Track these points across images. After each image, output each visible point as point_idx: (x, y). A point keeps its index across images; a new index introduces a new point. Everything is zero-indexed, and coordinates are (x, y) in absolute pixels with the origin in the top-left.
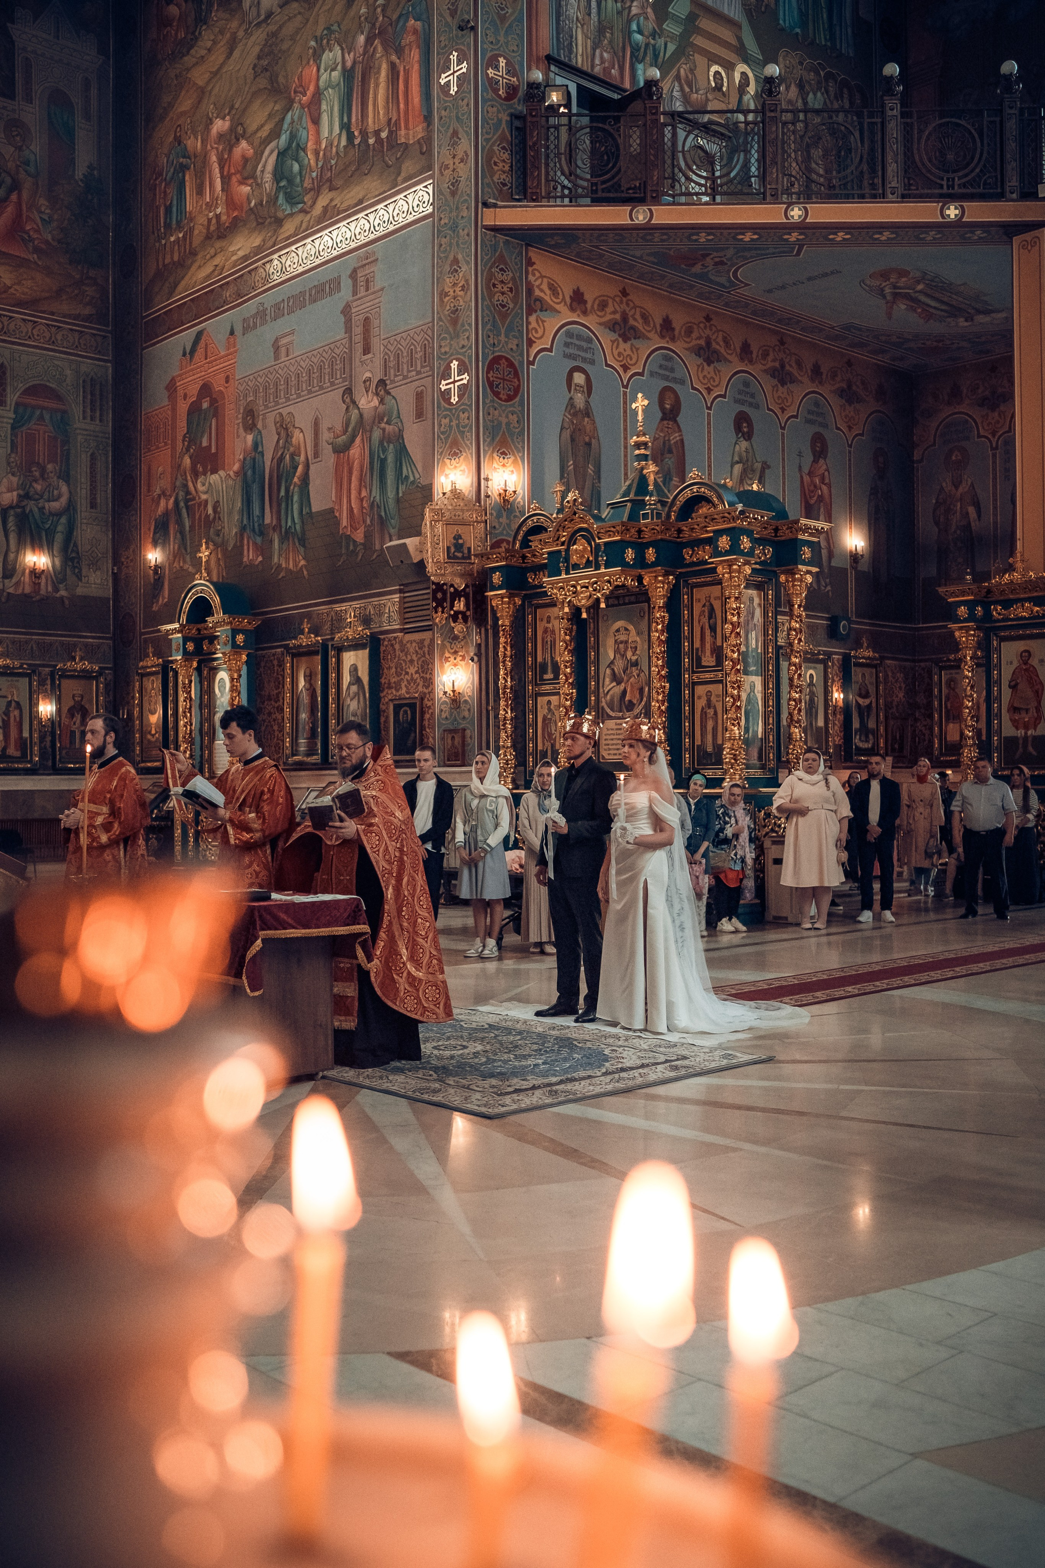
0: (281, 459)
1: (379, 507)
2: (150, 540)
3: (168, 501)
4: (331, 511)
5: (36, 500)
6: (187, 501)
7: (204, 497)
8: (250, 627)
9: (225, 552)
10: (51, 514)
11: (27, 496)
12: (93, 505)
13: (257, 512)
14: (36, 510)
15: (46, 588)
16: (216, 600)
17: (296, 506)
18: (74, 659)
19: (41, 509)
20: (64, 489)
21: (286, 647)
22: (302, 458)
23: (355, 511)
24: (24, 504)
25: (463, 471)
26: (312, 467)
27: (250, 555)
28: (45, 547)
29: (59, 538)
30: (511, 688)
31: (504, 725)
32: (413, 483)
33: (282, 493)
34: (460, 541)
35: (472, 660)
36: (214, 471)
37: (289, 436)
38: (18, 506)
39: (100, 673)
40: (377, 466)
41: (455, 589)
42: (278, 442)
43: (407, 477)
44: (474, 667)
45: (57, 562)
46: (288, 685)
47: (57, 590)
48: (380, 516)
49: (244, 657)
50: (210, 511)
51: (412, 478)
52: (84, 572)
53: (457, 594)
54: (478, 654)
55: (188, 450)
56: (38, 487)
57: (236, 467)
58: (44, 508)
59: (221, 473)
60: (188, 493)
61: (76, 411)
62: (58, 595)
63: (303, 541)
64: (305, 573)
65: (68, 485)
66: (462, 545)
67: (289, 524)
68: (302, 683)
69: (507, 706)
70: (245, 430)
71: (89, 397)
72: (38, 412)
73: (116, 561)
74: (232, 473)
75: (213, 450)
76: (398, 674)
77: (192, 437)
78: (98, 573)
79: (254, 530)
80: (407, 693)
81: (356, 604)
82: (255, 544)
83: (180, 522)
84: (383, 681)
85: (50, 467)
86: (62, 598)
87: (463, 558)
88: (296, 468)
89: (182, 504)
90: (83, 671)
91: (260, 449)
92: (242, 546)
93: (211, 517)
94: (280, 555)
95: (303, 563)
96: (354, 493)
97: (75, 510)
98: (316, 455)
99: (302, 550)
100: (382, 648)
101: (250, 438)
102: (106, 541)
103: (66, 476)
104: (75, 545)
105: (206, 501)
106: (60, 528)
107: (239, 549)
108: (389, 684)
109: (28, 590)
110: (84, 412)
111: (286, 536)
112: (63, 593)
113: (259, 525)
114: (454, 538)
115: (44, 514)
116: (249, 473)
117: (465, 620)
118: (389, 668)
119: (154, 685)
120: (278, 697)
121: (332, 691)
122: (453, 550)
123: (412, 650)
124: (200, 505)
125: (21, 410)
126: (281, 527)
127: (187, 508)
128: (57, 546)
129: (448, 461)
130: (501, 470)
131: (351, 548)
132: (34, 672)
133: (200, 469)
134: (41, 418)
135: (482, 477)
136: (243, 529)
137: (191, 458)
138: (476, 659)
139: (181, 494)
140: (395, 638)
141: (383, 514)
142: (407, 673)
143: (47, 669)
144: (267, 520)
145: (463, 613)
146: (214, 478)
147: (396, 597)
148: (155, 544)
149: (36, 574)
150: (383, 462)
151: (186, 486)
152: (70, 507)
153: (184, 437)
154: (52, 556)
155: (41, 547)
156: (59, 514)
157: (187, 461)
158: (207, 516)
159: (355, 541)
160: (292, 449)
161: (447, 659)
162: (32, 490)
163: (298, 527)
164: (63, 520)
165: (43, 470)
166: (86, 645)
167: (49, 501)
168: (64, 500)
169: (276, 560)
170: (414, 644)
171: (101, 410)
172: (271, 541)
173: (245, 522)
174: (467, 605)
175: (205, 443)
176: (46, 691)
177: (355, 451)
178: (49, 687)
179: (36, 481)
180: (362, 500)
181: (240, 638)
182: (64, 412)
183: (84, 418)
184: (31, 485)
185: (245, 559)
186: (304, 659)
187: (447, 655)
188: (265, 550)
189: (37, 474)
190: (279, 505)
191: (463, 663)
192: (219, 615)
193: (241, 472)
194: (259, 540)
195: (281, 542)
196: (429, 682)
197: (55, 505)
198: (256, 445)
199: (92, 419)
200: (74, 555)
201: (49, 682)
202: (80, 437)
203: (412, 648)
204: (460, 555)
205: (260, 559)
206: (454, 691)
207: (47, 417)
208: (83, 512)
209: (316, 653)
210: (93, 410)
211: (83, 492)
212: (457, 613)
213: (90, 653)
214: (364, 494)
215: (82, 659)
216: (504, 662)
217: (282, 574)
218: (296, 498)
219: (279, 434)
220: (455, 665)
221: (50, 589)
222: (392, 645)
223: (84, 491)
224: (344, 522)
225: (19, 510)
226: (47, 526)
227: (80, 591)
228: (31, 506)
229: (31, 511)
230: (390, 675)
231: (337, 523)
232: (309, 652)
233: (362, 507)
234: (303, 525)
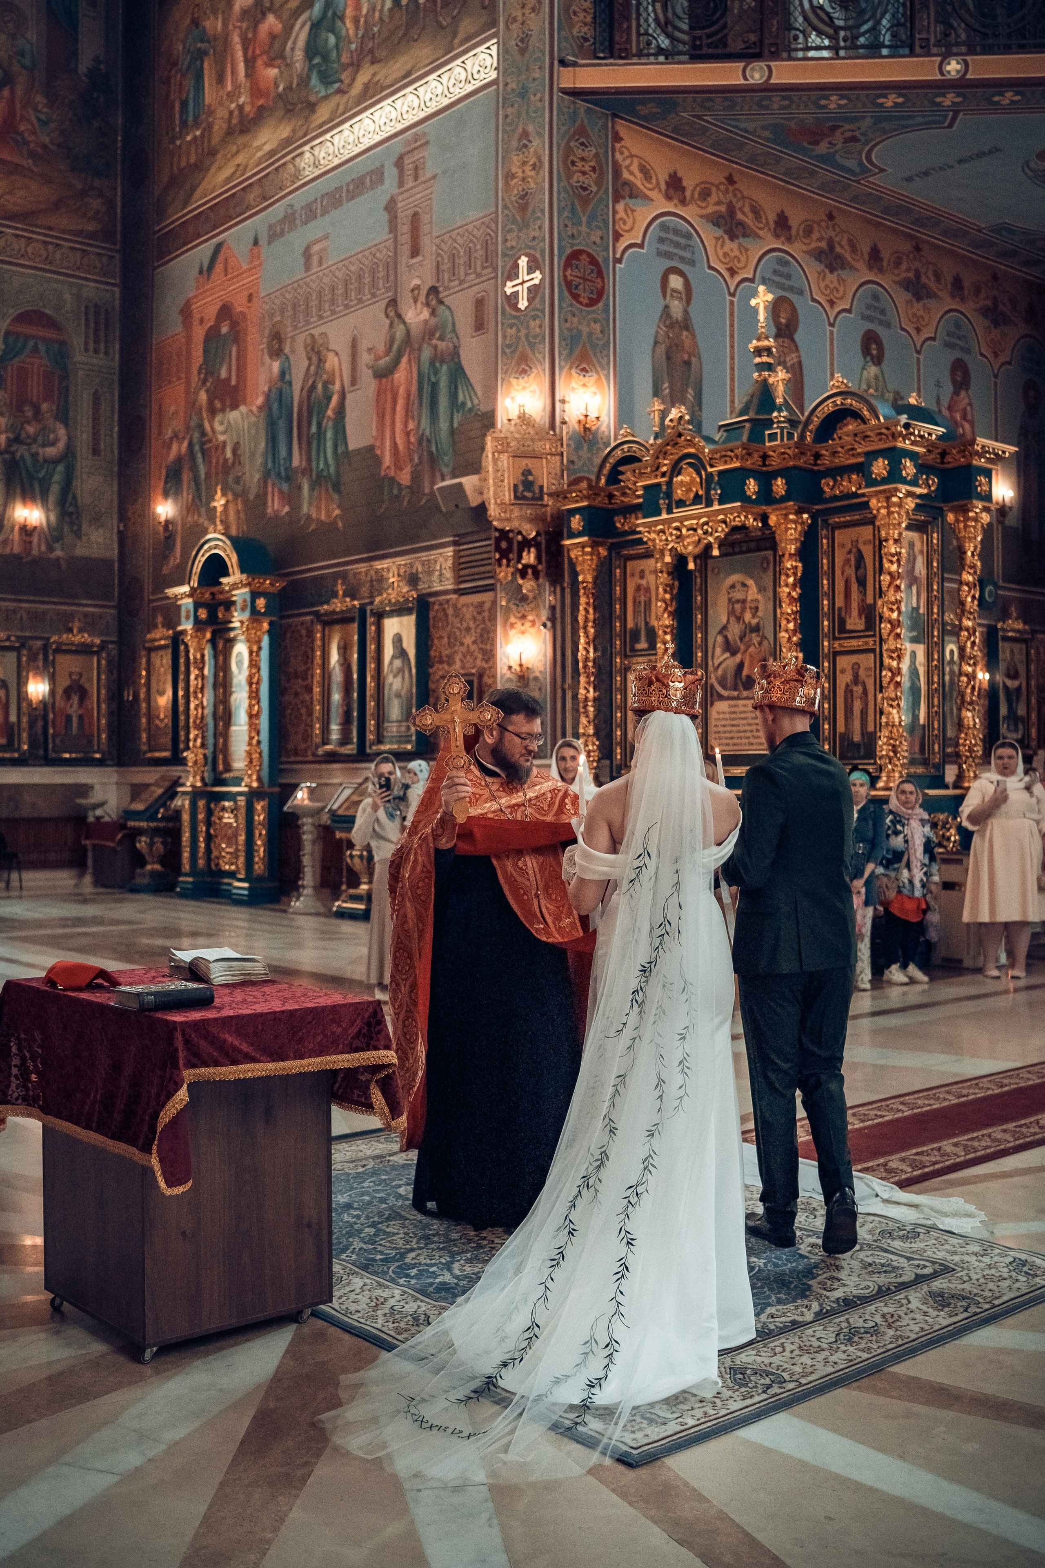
0: (313, 387)
1: (429, 441)
2: (160, 490)
3: (181, 443)
4: (371, 449)
5: (28, 445)
6: (202, 444)
7: (222, 438)
8: (271, 590)
9: (246, 502)
10: (46, 461)
11: (16, 440)
12: (95, 452)
13: (283, 453)
14: (27, 457)
15: (38, 547)
16: (232, 559)
17: (329, 444)
18: (70, 630)
19: (35, 456)
20: (62, 432)
21: (317, 614)
22: (337, 386)
23: (401, 447)
24: (14, 448)
25: (534, 392)
26: (349, 397)
27: (275, 505)
28: (39, 501)
29: (55, 489)
30: (594, 661)
31: (585, 707)
32: (471, 410)
33: (314, 429)
34: (530, 478)
35: (545, 625)
36: (235, 407)
37: (321, 361)
38: (6, 451)
39: (103, 646)
40: (427, 389)
41: (524, 537)
42: (309, 366)
43: (464, 404)
44: (547, 634)
45: (53, 517)
46: (318, 660)
47: (51, 549)
48: (431, 453)
49: (266, 626)
50: (229, 454)
51: (469, 405)
52: (85, 527)
53: (526, 544)
54: (552, 619)
55: (204, 382)
56: (31, 429)
57: (260, 401)
58: (37, 454)
59: (243, 409)
60: (203, 434)
61: (77, 341)
62: (53, 556)
63: (337, 487)
64: (340, 524)
65: (66, 425)
66: (531, 484)
67: (322, 466)
68: (334, 657)
69: (589, 683)
70: (271, 356)
71: (92, 325)
72: (31, 343)
73: (122, 516)
74: (254, 409)
75: (233, 382)
76: (450, 645)
77: (208, 369)
78: (101, 531)
79: (279, 475)
80: (463, 668)
81: (401, 561)
82: (281, 492)
83: (194, 469)
84: (432, 653)
85: (45, 406)
86: (58, 559)
87: (533, 498)
88: (329, 399)
89: (197, 448)
90: (83, 644)
91: (287, 377)
92: (266, 494)
93: (230, 461)
94: (310, 504)
95: (337, 512)
96: (399, 425)
97: (74, 456)
98: (354, 382)
99: (336, 496)
100: (432, 614)
101: (276, 366)
102: (110, 493)
103: (63, 417)
104: (74, 497)
105: (224, 443)
106: (57, 477)
107: (262, 497)
108: (441, 657)
109: (17, 549)
110: (86, 343)
111: (318, 481)
112: (58, 553)
113: (286, 469)
114: (523, 474)
115: (37, 460)
116: (275, 406)
117: (536, 575)
118: (441, 638)
119: (163, 662)
120: (306, 675)
121: (371, 666)
122: (521, 488)
123: (468, 616)
124: (217, 448)
125: (11, 340)
126: (311, 470)
127: (203, 452)
128: (52, 499)
129: (514, 381)
130: (581, 390)
131: (395, 492)
132: (23, 645)
133: (218, 404)
134: (36, 349)
135: (557, 398)
136: (267, 474)
137: (207, 391)
138: (549, 624)
139: (196, 435)
140: (448, 601)
141: (434, 449)
142: (462, 644)
143: (39, 643)
144: (296, 462)
145: (533, 567)
146: (234, 416)
147: (449, 551)
148: (166, 495)
149: (26, 531)
150: (434, 386)
151: (201, 426)
152: (69, 455)
153: (200, 369)
154: (47, 510)
155: (33, 499)
156: (56, 461)
157: (203, 397)
158: (226, 460)
159: (399, 484)
160: (325, 376)
161: (512, 626)
162: (23, 435)
163: (332, 469)
164: (60, 468)
165: (37, 411)
166: (86, 615)
167: (44, 445)
168: (61, 445)
169: (305, 509)
170: (471, 608)
171: (106, 341)
172: (300, 488)
173: (270, 465)
174: (538, 557)
175: (224, 374)
176: (37, 668)
177: (400, 375)
178: (41, 664)
179: (28, 422)
180: (408, 434)
181: (261, 603)
182: (62, 343)
183: (86, 350)
184: (22, 428)
185: (269, 510)
186: (337, 627)
187: (513, 620)
188: (292, 498)
189: (29, 414)
190: (309, 444)
191: (533, 630)
192: (235, 576)
193: (267, 406)
194: (285, 487)
195: (312, 489)
196: (489, 655)
197: (51, 451)
198: (283, 373)
199: (96, 351)
200: (71, 509)
201: (41, 657)
202: (80, 372)
203: (468, 613)
204: (528, 495)
205: (287, 509)
206: (521, 665)
207: (42, 347)
208: (84, 461)
209: (351, 620)
210: (97, 341)
211: (84, 437)
212: (526, 567)
213: (90, 624)
214: (411, 426)
215: (81, 631)
216: (585, 627)
217: (313, 527)
218: (329, 434)
219: (310, 359)
220: (523, 633)
221: (43, 548)
222: (444, 610)
223: (85, 436)
224: (387, 461)
225: (7, 456)
226: (41, 475)
227: (80, 551)
228: (21, 451)
229: (22, 457)
230: (440, 646)
231: (378, 461)
232: (344, 619)
233: (409, 442)
234: (338, 466)
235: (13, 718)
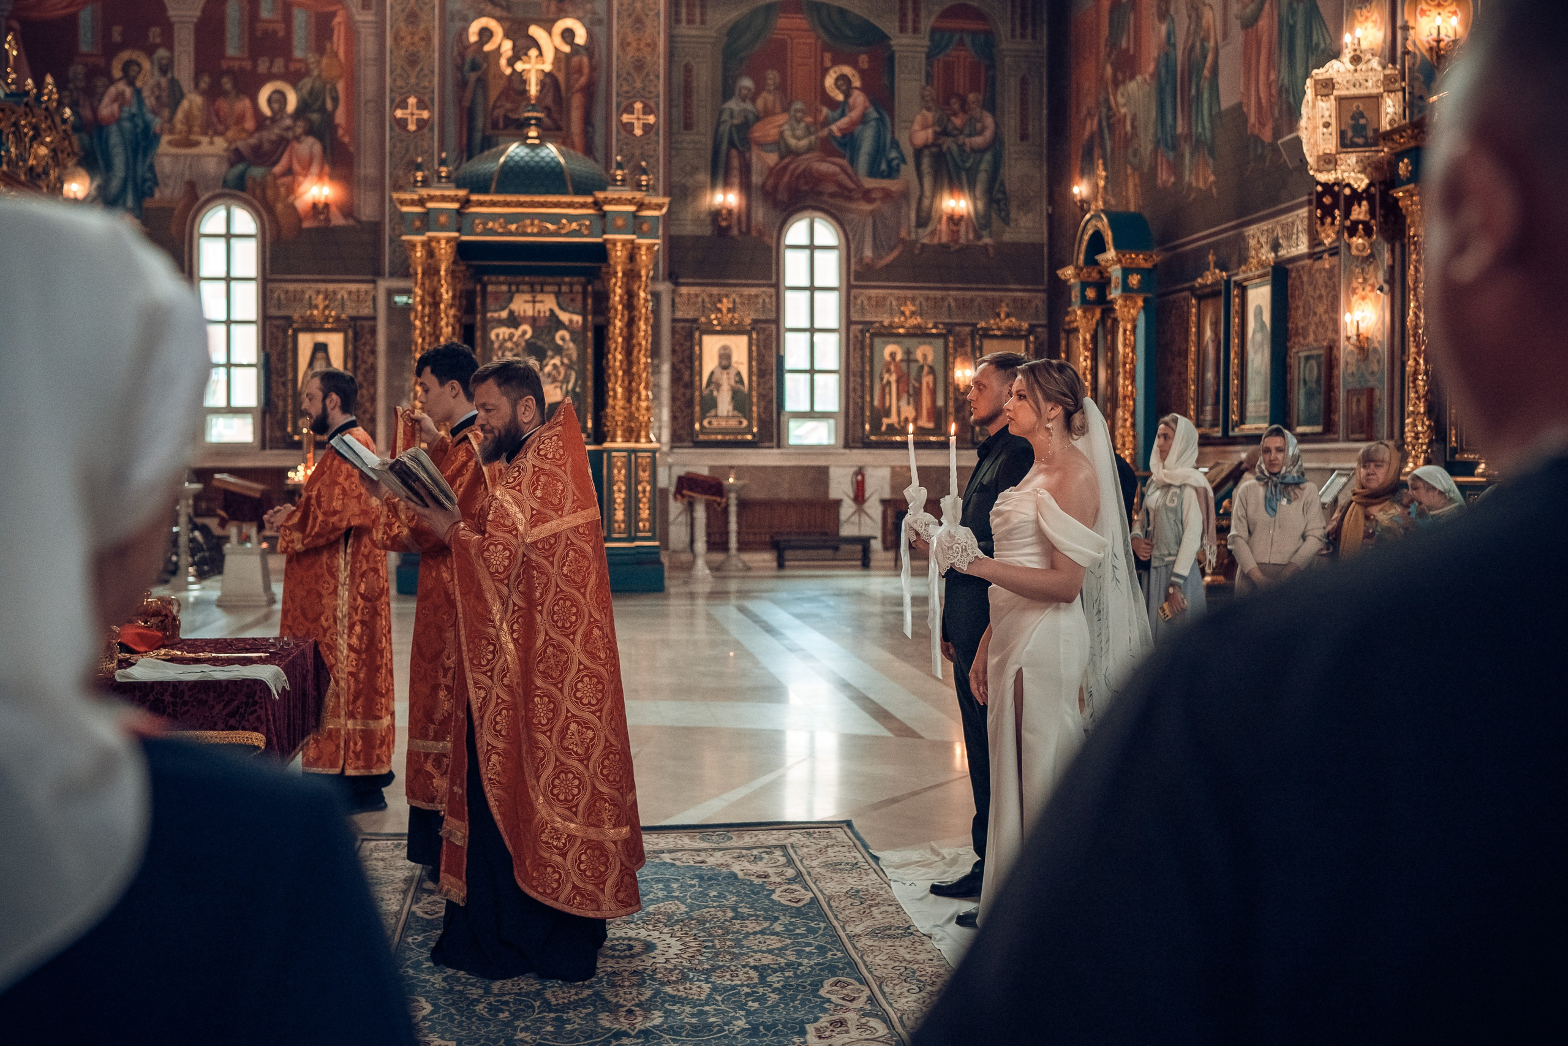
0: (1192, 48)
1: (1287, 91)
2: (1078, 170)
3: (1092, 120)
4: (1240, 105)
5: (954, 136)
6: (1108, 118)
7: (1123, 110)
8: (1149, 265)
9: (1141, 177)
10: (973, 150)
11: (944, 133)
12: (1024, 137)
13: (1169, 119)
14: (954, 148)
15: (965, 235)
16: (1109, 236)
17: (1206, 106)
18: (998, 315)
19: (961, 147)
20: (989, 120)
21: (1192, 289)
22: (1212, 43)
23: (1264, 101)
24: (940, 141)
25: (1375, 22)
26: (1222, 53)
27: (1164, 177)
28: (966, 191)
29: (982, 177)
31: (1415, 379)
32: (1323, 51)
33: (1193, 92)
34: (1362, 121)
35: (1381, 289)
36: (1132, 77)
37: (1199, 17)
38: (933, 145)
39: (1032, 329)
40: (1286, 34)
41: (1354, 190)
42: (1189, 28)
43: (1317, 45)
44: (1385, 299)
45: (980, 205)
46: (1193, 338)
47: (979, 237)
48: (1289, 104)
49: (1140, 303)
50: (1129, 128)
51: (1322, 46)
52: (1013, 214)
53: (1356, 197)
54: (1390, 281)
55: (1109, 56)
56: (958, 121)
57: (1151, 68)
58: (964, 144)
59: (1139, 78)
60: (1110, 108)
61: (1003, 29)
62: (980, 243)
63: (1212, 152)
64: (1214, 190)
65: (994, 115)
66: (1364, 127)
67: (1200, 130)
68: (1208, 333)
69: (1418, 354)
70: (1160, 21)
71: (1019, 10)
72: (957, 37)
73: (1051, 201)
74: (1147, 77)
75: (1132, 52)
76: (1306, 315)
77: (1113, 43)
78: (1030, 215)
79: (1166, 145)
80: (1316, 340)
81: (1265, 225)
82: (1168, 162)
83: (1103, 147)
84: (1290, 326)
85: (971, 97)
86: (986, 246)
87: (1366, 145)
88: (1205, 57)
89: (1104, 124)
90: (1009, 329)
91: (1172, 40)
92: (1156, 163)
93: (1129, 134)
94: (1191, 173)
95: (1212, 178)
96: (1262, 77)
97: (1002, 144)
98: (1225, 36)
99: (1211, 161)
100: (1290, 282)
101: (1164, 28)
102: (1039, 175)
103: (991, 105)
104: (1002, 184)
105: (1125, 116)
106: (984, 166)
107: (1153, 169)
108: (1297, 329)
109: (944, 239)
110: (1013, 30)
111: (1198, 145)
112: (987, 240)
113: (1172, 137)
114: (1353, 118)
115: (964, 151)
116: (1163, 72)
117: (1368, 232)
118: (1297, 308)
120: (1185, 354)
121: (1235, 341)
122: (1350, 134)
123: (1320, 282)
124: (1119, 120)
125: (937, 36)
126: (1191, 135)
127: (1110, 126)
128: (979, 189)
129: (1358, 12)
131: (1259, 151)
132: (950, 332)
133: (1120, 77)
134: (961, 42)
135: (1399, 23)
136: (1157, 143)
137: (1112, 64)
138: (1386, 287)
139: (1104, 110)
140: (1303, 267)
141: (1291, 100)
142: (1315, 314)
143: (968, 329)
144: (1179, 130)
145: (1366, 224)
146: (1132, 86)
147: (1304, 212)
148: (1082, 174)
149: (954, 220)
150: (1292, 28)
151: (1107, 100)
152: (996, 143)
153: (1107, 40)
154: (974, 199)
155: (961, 189)
156: (982, 151)
157: (1109, 70)
158: (1126, 133)
159: (1262, 142)
160: (1202, 34)
161: (1354, 292)
162: (950, 127)
163: (1208, 133)
164: (988, 157)
165: (964, 102)
166: (1015, 300)
167: (970, 135)
168: (988, 134)
169: (1187, 179)
170: (1324, 274)
171: (1034, 25)
172: (1182, 156)
173: (1159, 135)
174: (1372, 212)
175: (1124, 45)
176: (966, 353)
177: (1263, 23)
178: (969, 349)
179: (955, 114)
180: (1269, 86)
181: (1134, 280)
182: (989, 34)
183: (1013, 36)
184: (949, 120)
185: (1159, 182)
187: (1355, 285)
188: (1176, 168)
189: (956, 107)
190: (1190, 107)
191: (1372, 295)
192: (1111, 254)
193: (1156, 75)
194: (1171, 154)
195: (1192, 155)
196: (1335, 322)
197: (978, 141)
198: (1169, 35)
199: (1023, 36)
200: (1000, 196)
201: (969, 343)
202: (1007, 60)
203: (1321, 278)
204: (1360, 141)
205: (1172, 179)
206: (1358, 335)
207: (967, 40)
208: (1012, 146)
209: (1218, 293)
210: (1024, 27)
211: (1011, 123)
212: (1355, 223)
213: (1019, 309)
214: (1272, 77)
215: (1008, 315)
216: (1415, 289)
217: (1193, 196)
218: (1206, 96)
219: (1190, 17)
220: (1364, 298)
221: (971, 236)
222: (1300, 277)
223: (1013, 122)
224: (1252, 119)
225: (934, 149)
226: (968, 165)
227: (1008, 237)
228: (948, 143)
229: (949, 148)
230: (1298, 318)
231: (1245, 118)
233: (1270, 95)
234: (1212, 129)
235: (940, 403)
